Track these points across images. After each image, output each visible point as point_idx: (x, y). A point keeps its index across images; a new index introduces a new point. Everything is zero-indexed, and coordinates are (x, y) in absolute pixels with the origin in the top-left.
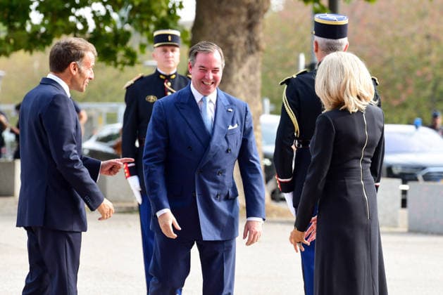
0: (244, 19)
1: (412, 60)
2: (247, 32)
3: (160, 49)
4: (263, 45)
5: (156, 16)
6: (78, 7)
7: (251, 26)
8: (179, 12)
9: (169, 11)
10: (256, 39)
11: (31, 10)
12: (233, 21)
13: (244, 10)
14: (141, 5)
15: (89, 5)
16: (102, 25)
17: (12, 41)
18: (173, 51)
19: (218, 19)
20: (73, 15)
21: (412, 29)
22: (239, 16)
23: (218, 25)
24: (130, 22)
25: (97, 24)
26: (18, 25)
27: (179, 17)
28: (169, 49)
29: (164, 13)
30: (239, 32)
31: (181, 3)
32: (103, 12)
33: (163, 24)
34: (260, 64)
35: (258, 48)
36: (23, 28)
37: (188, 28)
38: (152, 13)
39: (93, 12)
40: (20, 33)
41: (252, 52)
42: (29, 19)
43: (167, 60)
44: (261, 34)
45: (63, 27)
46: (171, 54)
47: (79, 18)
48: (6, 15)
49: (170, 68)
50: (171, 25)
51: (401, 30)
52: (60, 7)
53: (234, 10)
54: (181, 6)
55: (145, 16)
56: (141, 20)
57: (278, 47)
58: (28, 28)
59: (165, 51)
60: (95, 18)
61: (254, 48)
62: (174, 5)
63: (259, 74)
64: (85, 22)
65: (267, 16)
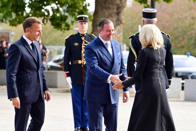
0: (115, 10)
1: (186, 27)
2: (116, 16)
3: (80, 23)
4: (123, 21)
5: (78, 9)
6: (45, 5)
7: (118, 14)
8: (88, 7)
9: (84, 7)
10: (121, 19)
11: (25, 7)
12: (111, 11)
13: (115, 7)
14: (72, 4)
15: (50, 5)
16: (55, 13)
17: (18, 20)
18: (85, 24)
19: (104, 11)
20: (44, 9)
21: (186, 15)
22: (113, 9)
23: (104, 13)
24: (67, 12)
25: (53, 13)
26: (20, 13)
27: (88, 10)
28: (83, 23)
29: (81, 8)
30: (113, 16)
31: (89, 4)
32: (56, 8)
33: (81, 13)
34: (122, 29)
35: (121, 23)
36: (23, 14)
37: (92, 14)
38: (76, 8)
39: (52, 8)
40: (21, 17)
41: (118, 24)
42: (25, 11)
43: (83, 28)
44: (123, 17)
45: (39, 14)
46: (84, 25)
47: (46, 10)
48: (15, 9)
49: (84, 31)
50: (85, 13)
51: (181, 15)
52: (38, 6)
53: (111, 6)
54: (89, 5)
55: (74, 9)
56: (72, 11)
57: (130, 22)
58: (25, 14)
59: (82, 24)
60: (53, 10)
61: (119, 22)
62: (86, 5)
63: (122, 34)
64: (48, 12)
65: (125, 9)
